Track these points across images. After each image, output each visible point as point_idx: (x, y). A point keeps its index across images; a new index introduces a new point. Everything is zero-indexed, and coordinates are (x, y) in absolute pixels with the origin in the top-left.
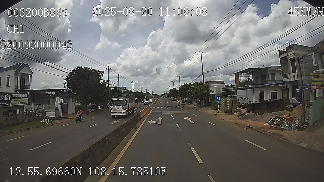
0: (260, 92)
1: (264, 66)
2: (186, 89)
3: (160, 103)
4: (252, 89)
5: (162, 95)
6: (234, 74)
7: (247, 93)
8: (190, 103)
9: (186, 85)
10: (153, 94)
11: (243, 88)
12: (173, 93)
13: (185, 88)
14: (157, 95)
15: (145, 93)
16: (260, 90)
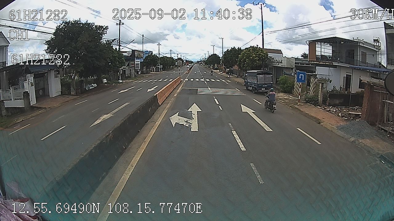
0: (346, 75)
1: (353, 38)
2: (234, 56)
3: (195, 72)
4: (336, 68)
5: (198, 62)
6: (308, 42)
7: (330, 72)
8: (238, 76)
9: (233, 49)
10: (186, 61)
11: (321, 64)
12: (213, 60)
13: (232, 54)
14: (191, 62)
15: (176, 60)
16: (347, 73)
